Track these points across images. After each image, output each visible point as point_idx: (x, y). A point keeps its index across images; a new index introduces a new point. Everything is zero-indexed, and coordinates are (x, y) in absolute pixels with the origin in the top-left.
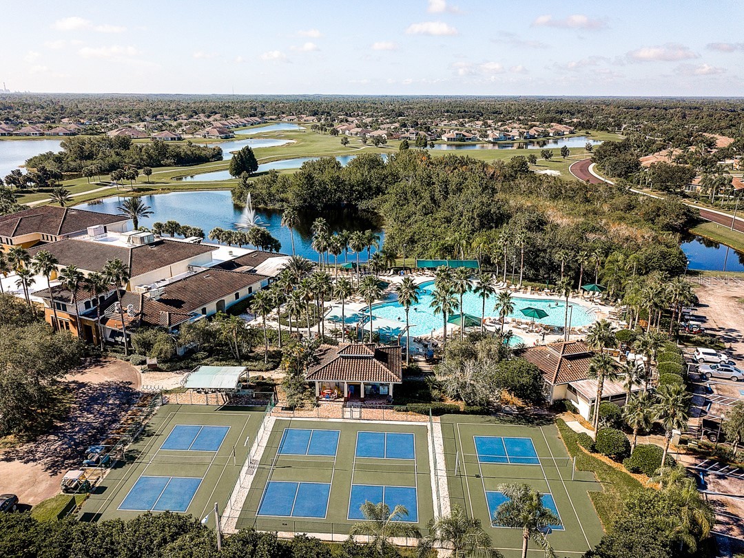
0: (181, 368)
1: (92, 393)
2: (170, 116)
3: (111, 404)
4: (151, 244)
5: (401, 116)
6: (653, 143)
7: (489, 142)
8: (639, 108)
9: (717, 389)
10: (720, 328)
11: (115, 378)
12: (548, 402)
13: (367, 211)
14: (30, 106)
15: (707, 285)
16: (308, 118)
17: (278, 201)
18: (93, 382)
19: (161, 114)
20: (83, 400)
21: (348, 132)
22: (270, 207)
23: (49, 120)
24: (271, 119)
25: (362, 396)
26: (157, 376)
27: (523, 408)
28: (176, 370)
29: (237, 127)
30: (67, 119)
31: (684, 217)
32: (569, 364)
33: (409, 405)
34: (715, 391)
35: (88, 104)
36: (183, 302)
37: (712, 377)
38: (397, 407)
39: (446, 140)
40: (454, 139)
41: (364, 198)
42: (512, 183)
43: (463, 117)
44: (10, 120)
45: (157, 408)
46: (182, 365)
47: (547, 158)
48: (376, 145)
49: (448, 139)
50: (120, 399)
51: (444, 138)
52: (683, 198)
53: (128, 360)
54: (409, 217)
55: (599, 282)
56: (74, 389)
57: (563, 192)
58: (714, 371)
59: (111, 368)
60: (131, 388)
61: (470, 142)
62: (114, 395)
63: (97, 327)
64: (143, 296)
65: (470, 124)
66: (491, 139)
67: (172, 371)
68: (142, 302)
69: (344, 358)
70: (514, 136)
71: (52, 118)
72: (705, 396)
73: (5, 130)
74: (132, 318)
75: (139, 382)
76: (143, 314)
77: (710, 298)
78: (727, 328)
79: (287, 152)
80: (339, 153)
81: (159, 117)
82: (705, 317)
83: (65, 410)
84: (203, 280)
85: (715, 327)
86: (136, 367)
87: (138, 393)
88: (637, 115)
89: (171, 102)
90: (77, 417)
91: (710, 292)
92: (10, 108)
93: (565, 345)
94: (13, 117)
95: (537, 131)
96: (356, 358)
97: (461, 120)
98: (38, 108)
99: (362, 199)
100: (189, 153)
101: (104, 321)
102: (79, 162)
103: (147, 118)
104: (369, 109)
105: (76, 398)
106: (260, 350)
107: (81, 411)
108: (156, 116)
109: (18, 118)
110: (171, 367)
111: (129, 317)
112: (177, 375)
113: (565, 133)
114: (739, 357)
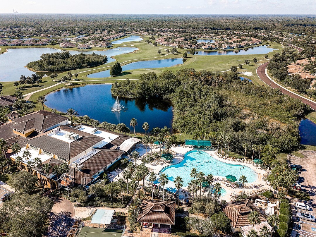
0: (90, 205)
1: (56, 219)
2: (85, 32)
3: (63, 226)
4: (78, 140)
5: (185, 32)
6: (296, 55)
7: (223, 50)
8: (293, 25)
9: (303, 226)
10: (309, 186)
11: (65, 210)
12: (233, 232)
13: (167, 99)
14: (27, 25)
15: (308, 156)
16: (144, 33)
17: (130, 94)
18: (56, 212)
19: (82, 31)
20: (53, 223)
21: (161, 43)
22: (127, 97)
23: (35, 35)
24: (129, 33)
25: (159, 227)
26: (80, 209)
27: (222, 234)
28: (88, 206)
29: (114, 39)
30: (43, 35)
31: (303, 110)
32: (242, 217)
33: (177, 233)
34: (302, 227)
35: (51, 23)
36: (91, 171)
37: (301, 219)
38: (172, 233)
39: (204, 49)
40: (207, 49)
41: (166, 94)
42: (230, 84)
43: (212, 33)
44: (19, 35)
45: (81, 229)
46: (90, 203)
47: (247, 64)
48: (173, 53)
49: (205, 48)
50: (67, 222)
51: (203, 47)
52: (305, 94)
53: (69, 199)
54: (184, 108)
55: (260, 159)
56: (49, 216)
57: (252, 91)
58: (303, 217)
59: (63, 203)
60: (70, 216)
61: (214, 50)
62: (64, 220)
63: (57, 184)
64: (75, 169)
65: (215, 37)
66: (223, 48)
67: (86, 206)
68: (75, 172)
69: (152, 211)
70: (233, 47)
71: (37, 34)
72: (297, 231)
73: (18, 43)
74: (71, 181)
75: (74, 213)
76: (75, 179)
77: (308, 165)
78: (312, 186)
79: (134, 57)
80: (157, 58)
81: (81, 32)
82: (304, 178)
83: (46, 229)
84: (98, 157)
85: (307, 185)
86: (72, 203)
87: (73, 219)
88: (291, 30)
89: (86, 21)
90: (51, 233)
91: (308, 161)
92: (19, 27)
93: (241, 208)
94: (21, 34)
95: (244, 44)
96: (157, 211)
97: (211, 35)
98: (30, 26)
99: (165, 94)
100: (93, 60)
101: (60, 181)
102: (48, 66)
103: (76, 33)
104: (171, 27)
105: (50, 221)
106: (120, 196)
107: (52, 229)
108: (80, 32)
109: (22, 34)
110: (86, 205)
111: (70, 180)
112: (88, 209)
113: (257, 44)
114: (314, 206)
